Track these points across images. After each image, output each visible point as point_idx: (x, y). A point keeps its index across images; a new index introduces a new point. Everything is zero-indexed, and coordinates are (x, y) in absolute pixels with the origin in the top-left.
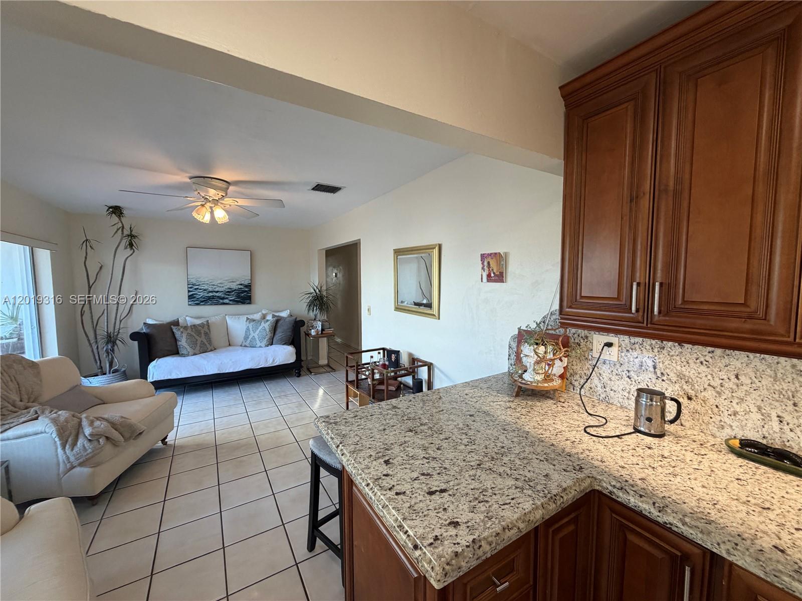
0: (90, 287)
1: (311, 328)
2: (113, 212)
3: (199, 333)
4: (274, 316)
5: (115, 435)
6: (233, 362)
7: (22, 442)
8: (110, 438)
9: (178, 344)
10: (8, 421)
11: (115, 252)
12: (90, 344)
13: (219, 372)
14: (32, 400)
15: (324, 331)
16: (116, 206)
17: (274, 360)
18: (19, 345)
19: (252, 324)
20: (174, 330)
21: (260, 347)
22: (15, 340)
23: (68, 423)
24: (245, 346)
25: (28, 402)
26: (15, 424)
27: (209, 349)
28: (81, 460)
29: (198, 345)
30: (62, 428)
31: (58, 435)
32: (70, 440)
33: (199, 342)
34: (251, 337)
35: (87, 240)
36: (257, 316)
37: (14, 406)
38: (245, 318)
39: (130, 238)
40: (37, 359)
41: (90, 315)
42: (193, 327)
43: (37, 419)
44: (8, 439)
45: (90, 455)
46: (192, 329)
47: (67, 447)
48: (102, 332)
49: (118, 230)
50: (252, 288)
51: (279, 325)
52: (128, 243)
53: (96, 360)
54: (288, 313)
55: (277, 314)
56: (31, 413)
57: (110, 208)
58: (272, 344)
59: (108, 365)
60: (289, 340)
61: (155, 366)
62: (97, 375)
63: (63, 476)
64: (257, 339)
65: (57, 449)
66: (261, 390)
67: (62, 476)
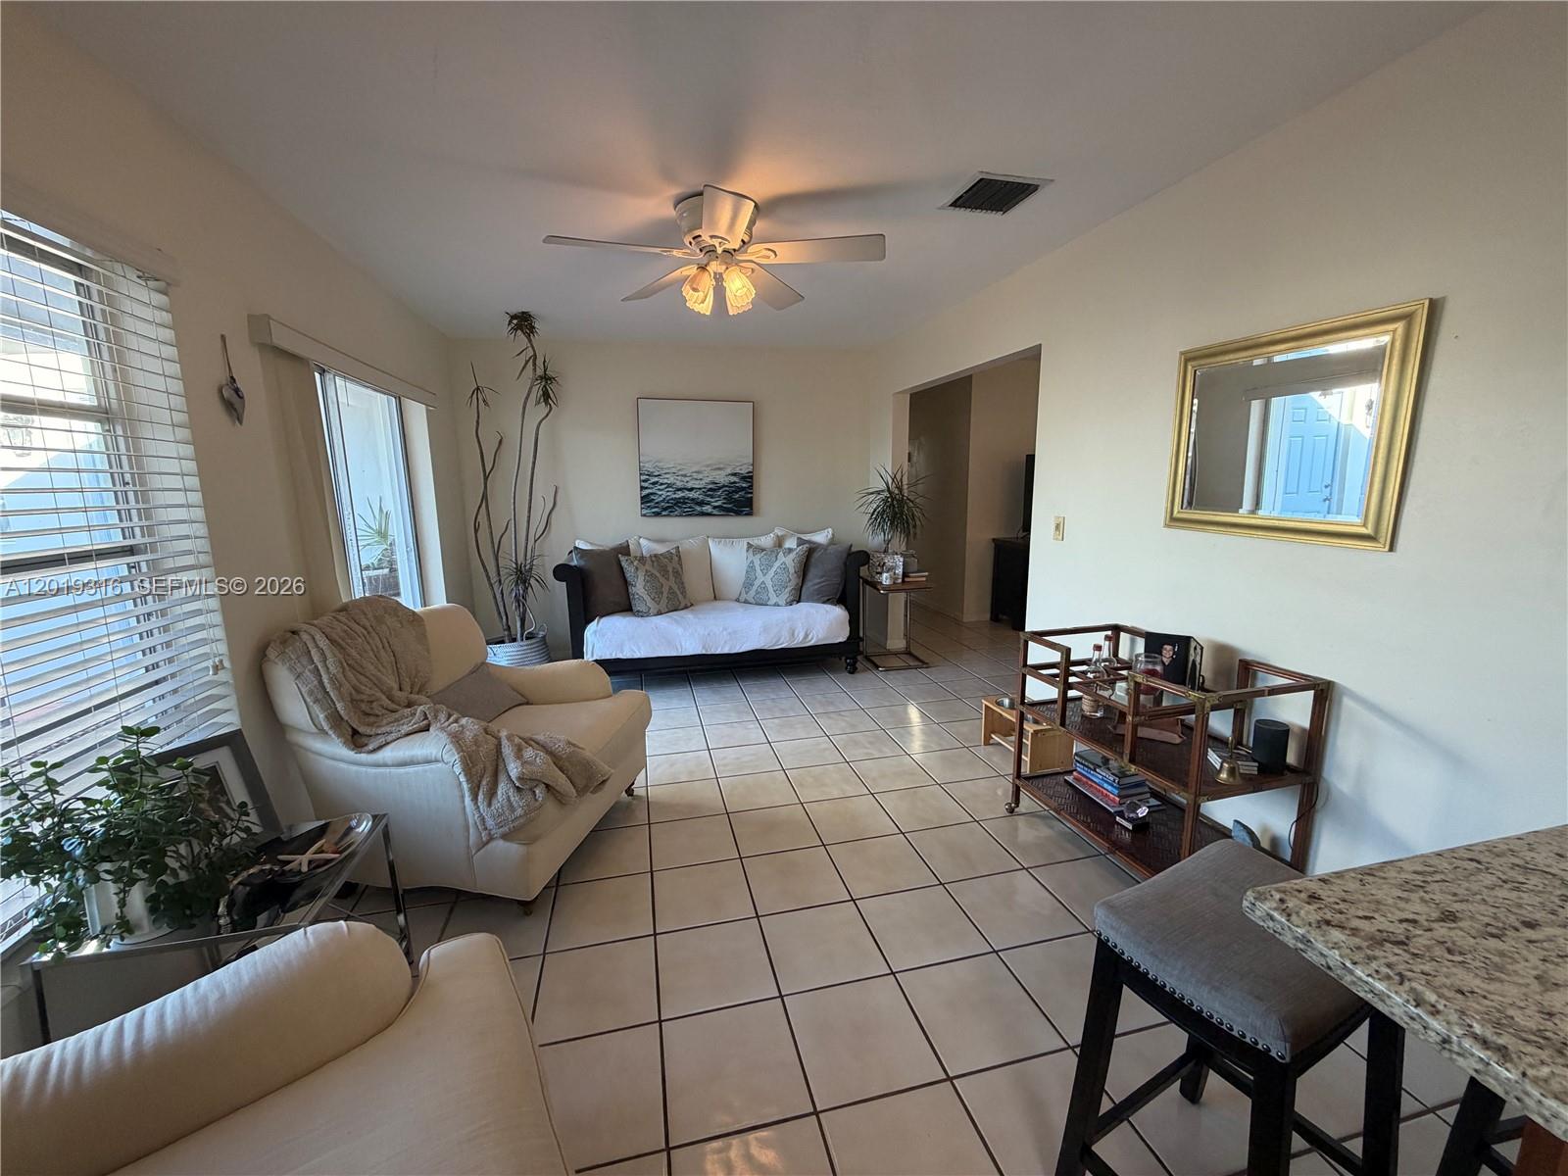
0: (486, 478)
1: (879, 570)
2: (518, 327)
3: (664, 571)
4: (801, 542)
5: (561, 781)
6: (730, 634)
7: (407, 773)
8: (554, 789)
9: (630, 590)
10: (383, 730)
11: (524, 408)
12: (491, 585)
13: (704, 652)
14: (416, 689)
15: (909, 577)
16: (523, 313)
17: (806, 636)
18: (391, 580)
19: (758, 556)
20: (623, 564)
21: (777, 605)
22: (386, 571)
23: (478, 747)
24: (746, 602)
25: (411, 693)
26: (393, 736)
27: (682, 605)
28: (506, 829)
29: (665, 595)
30: (470, 757)
31: (464, 770)
32: (484, 783)
33: (665, 590)
34: (757, 583)
35: (478, 389)
36: (767, 541)
37: (390, 698)
38: (744, 543)
39: (543, 383)
40: (419, 609)
41: (488, 531)
42: (654, 559)
43: (427, 729)
44: (385, 765)
45: (522, 821)
46: (653, 562)
47: (481, 797)
48: (507, 563)
49: (527, 362)
50: (754, 482)
51: (813, 560)
52: (541, 392)
53: (499, 613)
54: (830, 536)
55: (806, 537)
56: (416, 717)
57: (513, 317)
58: (798, 602)
59: (519, 624)
60: (836, 594)
61: (595, 632)
62: (503, 642)
63: (477, 852)
64: (771, 590)
65: (463, 797)
66: (783, 694)
67: (474, 852)
